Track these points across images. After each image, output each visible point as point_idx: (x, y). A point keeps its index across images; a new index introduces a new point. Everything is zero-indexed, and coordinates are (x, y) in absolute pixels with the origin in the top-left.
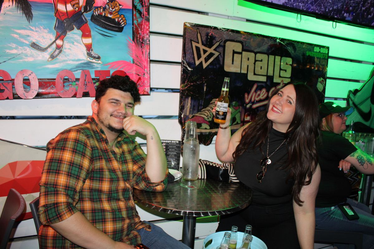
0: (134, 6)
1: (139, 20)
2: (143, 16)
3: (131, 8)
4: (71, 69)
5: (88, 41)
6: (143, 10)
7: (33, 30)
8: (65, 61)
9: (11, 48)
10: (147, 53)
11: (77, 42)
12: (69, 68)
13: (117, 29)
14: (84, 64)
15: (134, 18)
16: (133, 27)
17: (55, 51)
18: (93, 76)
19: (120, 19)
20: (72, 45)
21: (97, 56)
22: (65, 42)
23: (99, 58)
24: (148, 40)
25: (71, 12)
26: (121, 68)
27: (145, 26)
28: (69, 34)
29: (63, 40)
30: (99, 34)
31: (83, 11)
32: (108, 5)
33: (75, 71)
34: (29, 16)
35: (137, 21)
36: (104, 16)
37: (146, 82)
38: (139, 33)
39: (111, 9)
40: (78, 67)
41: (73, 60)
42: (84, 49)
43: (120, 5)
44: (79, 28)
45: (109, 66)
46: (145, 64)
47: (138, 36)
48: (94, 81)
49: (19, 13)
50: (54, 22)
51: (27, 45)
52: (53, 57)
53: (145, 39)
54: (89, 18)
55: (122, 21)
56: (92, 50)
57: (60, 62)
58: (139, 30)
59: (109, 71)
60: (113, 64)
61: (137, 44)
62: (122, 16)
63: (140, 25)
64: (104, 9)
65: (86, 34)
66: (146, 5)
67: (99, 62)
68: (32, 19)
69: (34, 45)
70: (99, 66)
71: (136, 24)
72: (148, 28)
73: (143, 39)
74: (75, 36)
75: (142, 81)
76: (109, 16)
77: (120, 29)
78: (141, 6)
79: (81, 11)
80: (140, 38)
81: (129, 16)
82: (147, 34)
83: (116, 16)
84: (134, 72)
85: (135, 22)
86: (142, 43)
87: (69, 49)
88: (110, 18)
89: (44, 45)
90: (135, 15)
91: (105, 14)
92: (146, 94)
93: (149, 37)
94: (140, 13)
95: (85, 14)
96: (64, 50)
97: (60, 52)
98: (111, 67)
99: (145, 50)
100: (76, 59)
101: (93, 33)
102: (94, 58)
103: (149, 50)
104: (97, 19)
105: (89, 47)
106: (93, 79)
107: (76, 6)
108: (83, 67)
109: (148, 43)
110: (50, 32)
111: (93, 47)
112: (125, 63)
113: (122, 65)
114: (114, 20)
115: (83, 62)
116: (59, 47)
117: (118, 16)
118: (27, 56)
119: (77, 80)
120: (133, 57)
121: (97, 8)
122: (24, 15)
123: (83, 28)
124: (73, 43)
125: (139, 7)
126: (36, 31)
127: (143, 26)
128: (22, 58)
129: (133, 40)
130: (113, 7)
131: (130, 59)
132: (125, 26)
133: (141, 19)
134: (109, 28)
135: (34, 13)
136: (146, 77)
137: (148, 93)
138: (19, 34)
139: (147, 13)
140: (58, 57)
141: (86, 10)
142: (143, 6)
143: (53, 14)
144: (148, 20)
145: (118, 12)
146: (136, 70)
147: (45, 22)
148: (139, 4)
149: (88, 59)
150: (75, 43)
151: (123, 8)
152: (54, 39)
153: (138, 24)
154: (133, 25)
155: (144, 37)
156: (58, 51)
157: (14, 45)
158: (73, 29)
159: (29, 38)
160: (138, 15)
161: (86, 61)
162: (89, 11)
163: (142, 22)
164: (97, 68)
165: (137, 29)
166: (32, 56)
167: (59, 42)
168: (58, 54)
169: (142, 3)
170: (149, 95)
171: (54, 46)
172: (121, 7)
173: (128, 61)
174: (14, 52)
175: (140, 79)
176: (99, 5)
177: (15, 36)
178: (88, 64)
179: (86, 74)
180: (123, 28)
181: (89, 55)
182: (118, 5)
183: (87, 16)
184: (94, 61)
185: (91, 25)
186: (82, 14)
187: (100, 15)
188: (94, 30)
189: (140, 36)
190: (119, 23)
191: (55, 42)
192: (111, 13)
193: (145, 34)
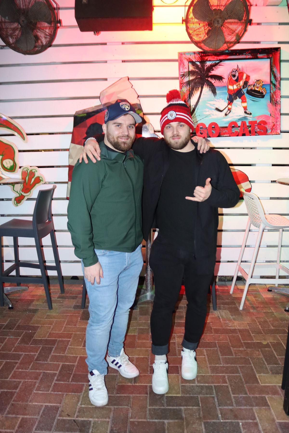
0: (271, 82)
1: (274, 90)
2: (277, 87)
3: (269, 83)
4: (236, 121)
5: (245, 104)
6: (277, 84)
7: (216, 101)
8: (232, 116)
9: (206, 112)
10: (279, 109)
11: (239, 106)
12: (234, 121)
13: (261, 97)
14: (243, 118)
15: (271, 89)
16: (270, 95)
17: (227, 111)
18: (248, 124)
19: (263, 90)
20: (236, 107)
21: (250, 113)
22: (233, 106)
23: (251, 114)
24: (279, 102)
25: (236, 89)
26: (263, 119)
27: (278, 93)
28: (235, 101)
29: (231, 105)
30: (252, 101)
31: (242, 88)
32: (256, 83)
33: (238, 122)
34: (215, 94)
35: (273, 90)
36: (254, 89)
37: (278, 127)
38: (274, 98)
39: (257, 85)
40: (239, 119)
41: (237, 116)
42: (243, 109)
43: (263, 82)
44: (240, 98)
45: (257, 118)
46: (278, 116)
47: (274, 100)
48: (248, 127)
49: (211, 93)
50: (227, 96)
51: (213, 109)
52: (226, 115)
53: (278, 101)
54: (245, 92)
55: (264, 91)
56: (247, 110)
57: (230, 117)
58: (274, 95)
59: (256, 121)
60: (259, 117)
61: (272, 104)
62: (264, 89)
63: (275, 93)
64: (254, 85)
65: (244, 101)
66: (279, 80)
67: (251, 116)
68: (216, 95)
69: (217, 109)
70: (250, 118)
71: (272, 92)
72: (279, 94)
73: (276, 101)
74: (238, 102)
75: (276, 126)
76: (257, 89)
77: (263, 97)
78: (275, 81)
79: (241, 88)
80: (274, 101)
81: (268, 88)
82: (279, 98)
83: (261, 89)
84: (271, 121)
85: (272, 91)
86: (276, 104)
87: (235, 110)
88: (257, 91)
89: (221, 109)
90: (272, 87)
91: (254, 88)
92: (278, 134)
93: (280, 99)
94: (275, 85)
95: (243, 90)
96: (232, 110)
97: (230, 112)
98: (257, 119)
99: (278, 107)
100: (239, 115)
101: (247, 100)
102: (248, 114)
103: (280, 108)
104: (250, 93)
105: (245, 108)
106: (248, 126)
107: (238, 86)
108: (242, 119)
109: (280, 103)
110: (225, 101)
111: (247, 108)
112: (266, 116)
113: (264, 117)
114: (259, 91)
115: (242, 117)
116: (229, 109)
117: (262, 89)
118: (213, 115)
119: (239, 127)
120: (270, 112)
121: (250, 85)
122: (212, 94)
123: (242, 98)
124: (237, 107)
125: (274, 82)
126: (218, 101)
127: (276, 93)
128: (211, 116)
129: (271, 102)
130: (259, 84)
131: (268, 114)
132: (266, 94)
133: (275, 89)
134: (257, 96)
135: (217, 92)
136: (278, 124)
137: (279, 133)
138: (210, 104)
139: (279, 85)
140: (229, 115)
141: (244, 88)
142: (276, 81)
143: (227, 91)
144: (280, 90)
145: (262, 86)
146: (272, 120)
147: (222, 96)
148: (274, 80)
149: (245, 115)
150: (238, 106)
151: (265, 83)
152: (227, 105)
153: (274, 92)
154: (270, 93)
155: (277, 100)
156: (229, 111)
157: (207, 110)
158: (236, 98)
159: (214, 105)
160: (273, 87)
161: (244, 116)
162: (246, 87)
163: (276, 91)
164: (250, 119)
165: (273, 95)
166: (216, 115)
167: (229, 106)
168: (229, 113)
169: (276, 79)
170: (279, 134)
171: (227, 109)
172: (263, 83)
173: (267, 115)
174: (208, 113)
175: (274, 125)
176: (251, 84)
177: (208, 105)
178: (245, 118)
179: (244, 123)
180: (264, 95)
181: (246, 112)
182: (262, 82)
183: (245, 91)
184: (248, 116)
185: (246, 95)
186: (242, 90)
187: (251, 90)
188: (248, 98)
189: (274, 99)
190: (262, 93)
191: (227, 106)
192: (258, 88)
193: (278, 98)
